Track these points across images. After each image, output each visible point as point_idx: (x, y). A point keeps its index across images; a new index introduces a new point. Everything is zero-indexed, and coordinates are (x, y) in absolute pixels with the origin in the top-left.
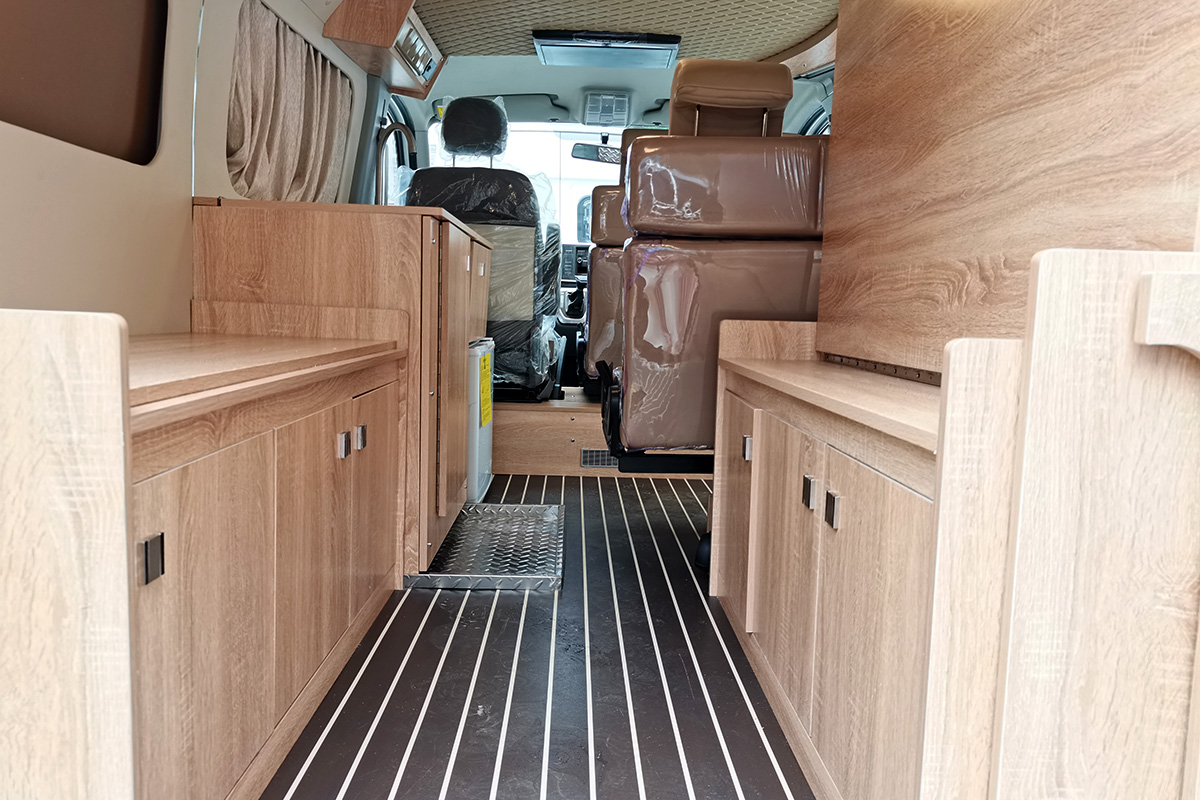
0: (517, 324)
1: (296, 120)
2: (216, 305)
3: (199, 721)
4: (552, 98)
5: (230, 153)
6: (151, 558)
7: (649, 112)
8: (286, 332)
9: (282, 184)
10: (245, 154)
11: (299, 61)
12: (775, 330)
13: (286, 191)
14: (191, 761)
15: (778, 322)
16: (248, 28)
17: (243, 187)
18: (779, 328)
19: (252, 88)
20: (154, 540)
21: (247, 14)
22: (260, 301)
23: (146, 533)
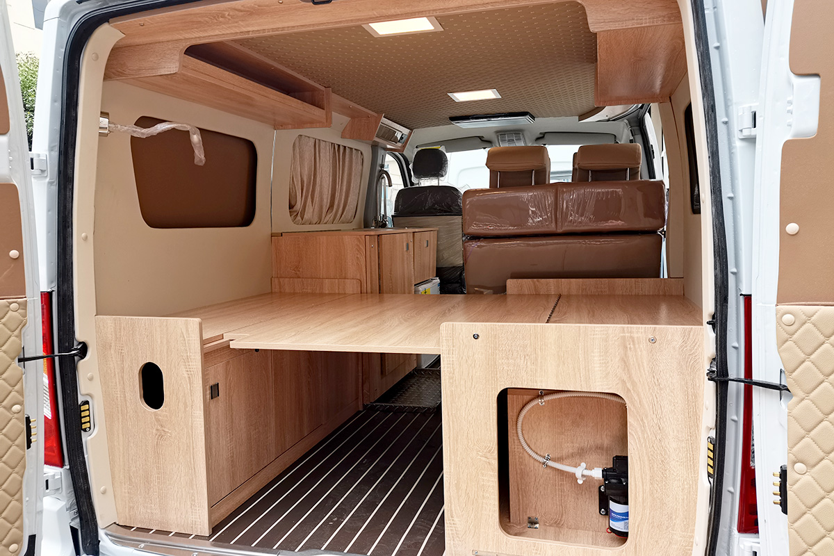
0: (455, 268)
1: (328, 182)
2: (281, 280)
3: (236, 448)
4: (480, 138)
5: (291, 207)
6: (214, 391)
7: (538, 139)
8: (309, 291)
9: (322, 213)
10: (298, 206)
11: (328, 154)
12: (534, 283)
13: (323, 216)
14: (232, 461)
15: (535, 280)
16: (298, 151)
17: (299, 220)
18: (537, 283)
19: (301, 176)
20: (214, 385)
21: (297, 144)
22: (299, 277)
23: (212, 383)
